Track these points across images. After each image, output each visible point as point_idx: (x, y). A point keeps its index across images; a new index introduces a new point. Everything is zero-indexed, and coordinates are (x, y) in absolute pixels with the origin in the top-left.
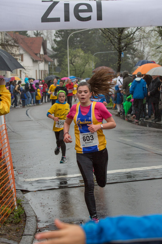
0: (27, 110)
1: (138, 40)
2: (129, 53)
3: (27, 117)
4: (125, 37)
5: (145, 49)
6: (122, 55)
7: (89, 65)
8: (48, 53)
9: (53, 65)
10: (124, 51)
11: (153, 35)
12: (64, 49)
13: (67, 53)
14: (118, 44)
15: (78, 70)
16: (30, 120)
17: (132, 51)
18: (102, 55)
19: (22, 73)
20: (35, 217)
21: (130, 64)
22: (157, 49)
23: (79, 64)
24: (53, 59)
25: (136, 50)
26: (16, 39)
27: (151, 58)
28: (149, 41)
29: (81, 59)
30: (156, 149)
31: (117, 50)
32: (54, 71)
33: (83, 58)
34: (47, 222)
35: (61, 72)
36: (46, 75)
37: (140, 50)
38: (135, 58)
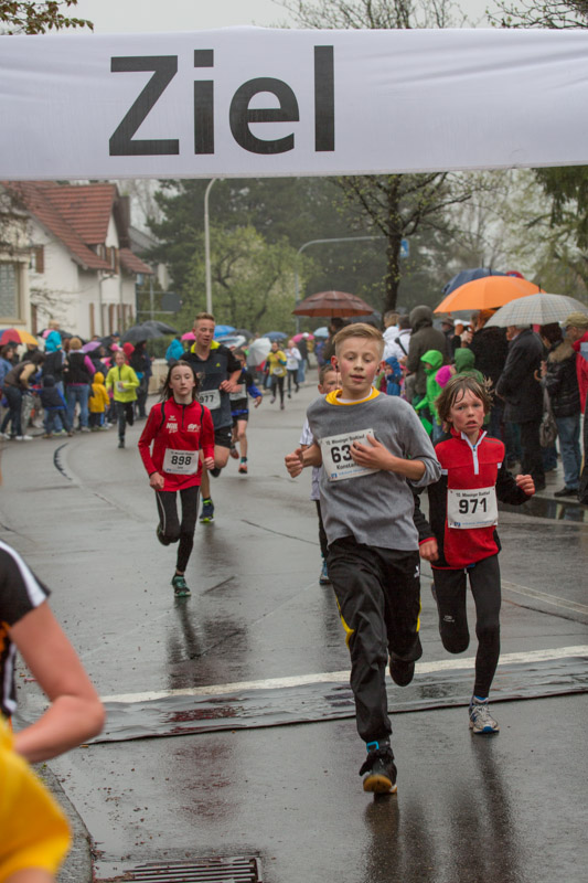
0: (59, 449)
1: (459, 195)
2: (428, 243)
3: (60, 474)
4: (414, 185)
5: (485, 228)
6: (402, 249)
7: (283, 286)
8: (136, 243)
9: (152, 288)
10: (411, 234)
11: (515, 179)
12: (193, 229)
13: (202, 242)
14: (387, 211)
15: (244, 303)
16: (68, 484)
17: (439, 236)
18: (331, 251)
19: (39, 315)
20: (85, 841)
21: (433, 281)
22: (531, 229)
23: (248, 283)
24: (151, 263)
25: (453, 231)
26: (17, 194)
27: (508, 261)
28: (501, 201)
29: (252, 265)
30: (526, 591)
31: (385, 232)
32: (155, 309)
33: (261, 262)
34: (129, 857)
35: (181, 311)
36: (128, 322)
37: (469, 233)
38: (450, 259)
